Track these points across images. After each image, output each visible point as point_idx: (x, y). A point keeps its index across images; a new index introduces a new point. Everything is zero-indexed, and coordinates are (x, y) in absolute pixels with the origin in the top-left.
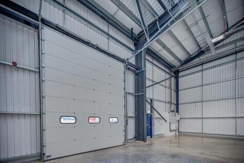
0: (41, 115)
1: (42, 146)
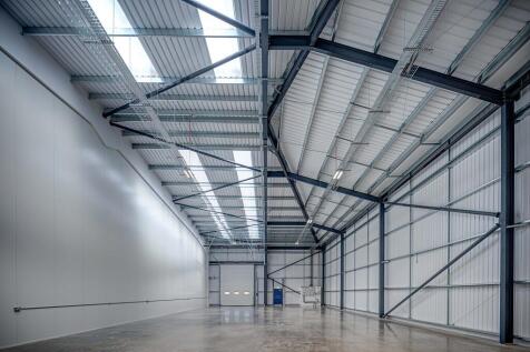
0: (220, 292)
1: (220, 301)
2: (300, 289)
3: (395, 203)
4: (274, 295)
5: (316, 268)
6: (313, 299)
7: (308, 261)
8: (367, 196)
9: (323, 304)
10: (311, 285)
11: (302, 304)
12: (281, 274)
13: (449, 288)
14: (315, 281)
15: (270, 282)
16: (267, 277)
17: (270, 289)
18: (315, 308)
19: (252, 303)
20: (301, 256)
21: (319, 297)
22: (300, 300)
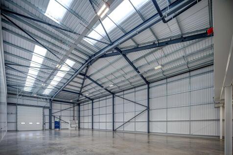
0: (17, 122)
1: (17, 128)
2: (69, 122)
3: (118, 96)
4: (55, 124)
5: (76, 112)
6: (75, 126)
7: (72, 109)
8: (109, 91)
9: (79, 128)
10: (74, 120)
11: (70, 128)
12: (59, 114)
13: (135, 122)
14: (76, 118)
15: (53, 118)
16: (51, 115)
17: (53, 121)
18: (76, 130)
19: (42, 128)
20: (69, 106)
21: (77, 125)
22: (68, 126)
